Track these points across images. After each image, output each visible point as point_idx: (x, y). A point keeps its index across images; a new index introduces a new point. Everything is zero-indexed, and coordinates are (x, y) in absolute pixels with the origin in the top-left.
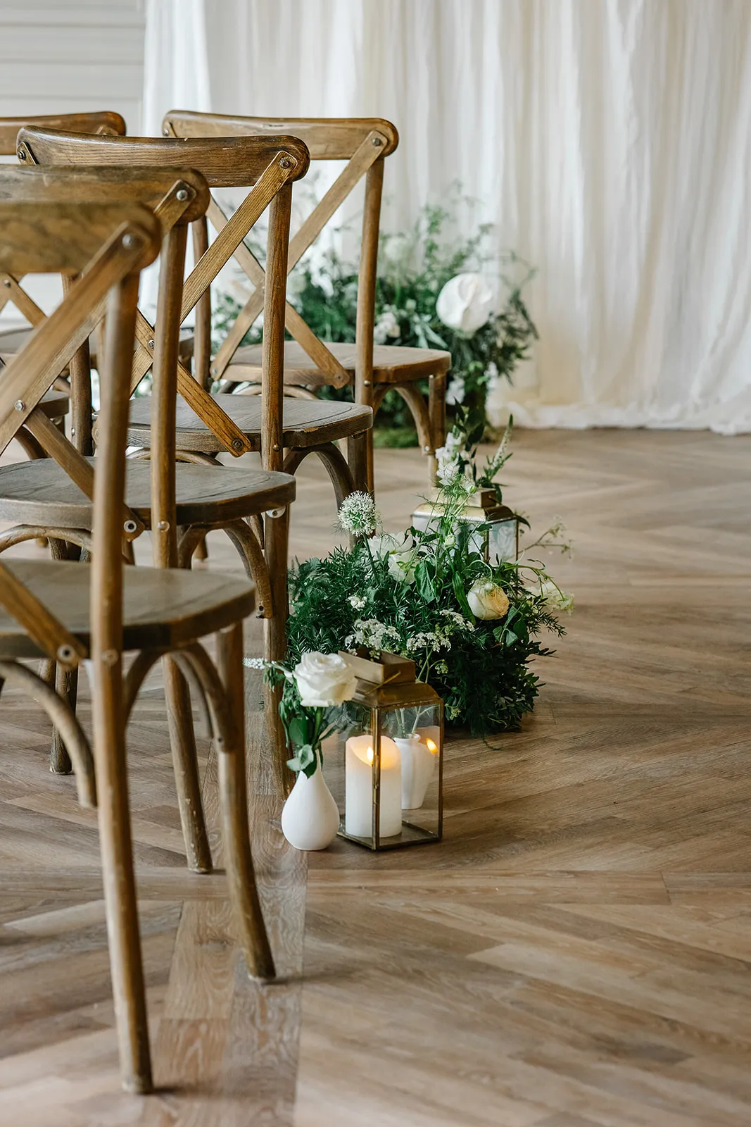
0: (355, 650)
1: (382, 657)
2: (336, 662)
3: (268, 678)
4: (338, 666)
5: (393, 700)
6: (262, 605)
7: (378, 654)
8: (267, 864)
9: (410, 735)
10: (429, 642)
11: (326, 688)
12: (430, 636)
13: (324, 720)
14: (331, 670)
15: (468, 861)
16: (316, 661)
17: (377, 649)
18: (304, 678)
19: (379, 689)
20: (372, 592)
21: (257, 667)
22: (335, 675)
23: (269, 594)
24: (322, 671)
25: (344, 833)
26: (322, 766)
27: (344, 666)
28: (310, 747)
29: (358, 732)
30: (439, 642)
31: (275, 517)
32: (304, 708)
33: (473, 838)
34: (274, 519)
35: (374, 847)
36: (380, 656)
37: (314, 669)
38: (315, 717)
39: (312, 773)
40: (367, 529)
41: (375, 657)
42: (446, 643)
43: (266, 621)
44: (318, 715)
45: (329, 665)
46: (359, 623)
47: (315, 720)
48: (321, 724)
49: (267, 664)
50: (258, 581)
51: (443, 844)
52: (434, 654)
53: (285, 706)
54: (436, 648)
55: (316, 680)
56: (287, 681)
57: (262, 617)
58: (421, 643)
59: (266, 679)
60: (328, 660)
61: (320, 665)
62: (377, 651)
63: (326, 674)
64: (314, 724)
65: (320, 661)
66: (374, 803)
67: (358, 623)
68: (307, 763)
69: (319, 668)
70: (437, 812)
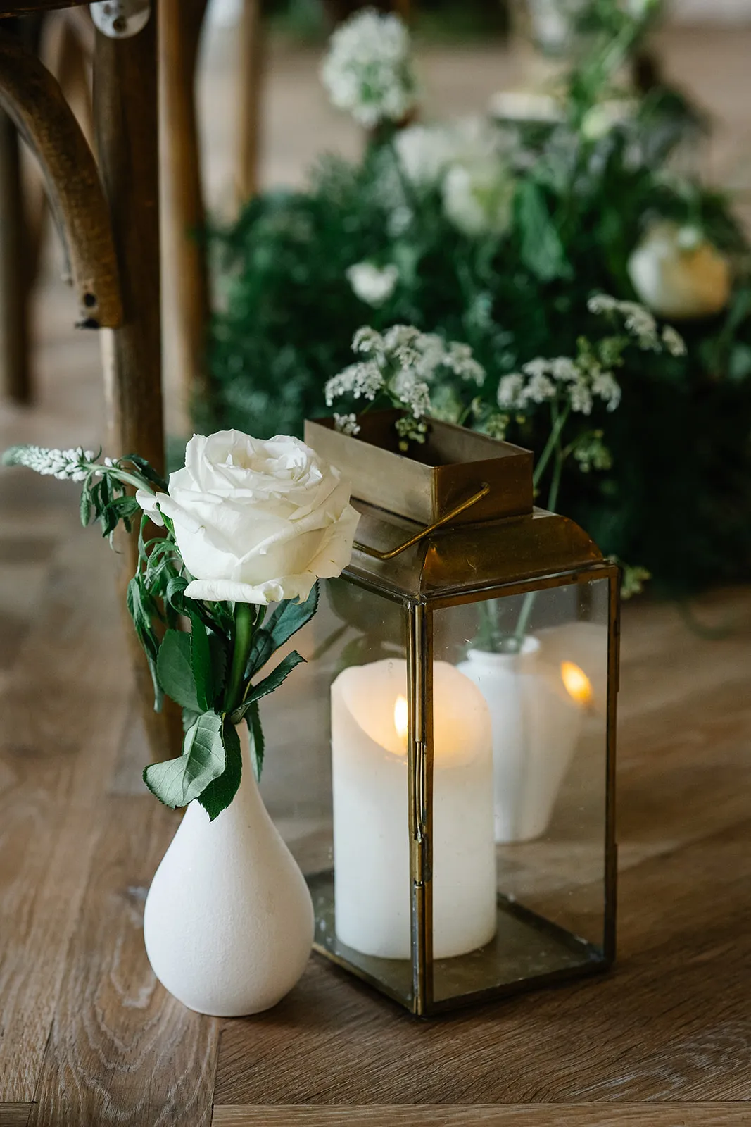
0: (353, 417)
1: (432, 437)
2: (290, 465)
3: (94, 508)
4: (298, 475)
5: (466, 575)
6: (91, 290)
7: (422, 428)
8: (91, 1082)
9: (512, 643)
10: (563, 386)
11: (260, 547)
12: (562, 367)
13: (263, 632)
14: (273, 487)
15: (701, 1060)
16: (230, 459)
17: (416, 415)
18: (193, 515)
19: (423, 544)
20: (407, 256)
21: (62, 476)
22: (288, 503)
23: (109, 258)
24: (248, 494)
25: (330, 949)
26: (260, 766)
27: (316, 473)
28: (217, 722)
29: (366, 654)
30: (589, 385)
31: (123, 35)
32: (197, 606)
33: (705, 956)
34: (116, 42)
35: (418, 1007)
36: (426, 435)
37: (223, 487)
38: (233, 626)
39: (226, 801)
40: (394, 103)
41: (413, 435)
42: (607, 386)
43: (106, 336)
44: (242, 623)
45: (267, 473)
46: (366, 338)
47: (234, 635)
48: (252, 644)
49: (93, 467)
50: (77, 222)
51: (621, 980)
52: (576, 418)
53: (143, 590)
54: (580, 402)
55: (229, 521)
56: (149, 520)
57: (92, 324)
58: (539, 390)
59: (89, 507)
60: (267, 455)
61: (242, 474)
62: (419, 421)
63: (260, 503)
64: (231, 647)
65: (244, 462)
66: (413, 882)
67: (364, 339)
68: (206, 778)
69: (238, 485)
70: (599, 850)
